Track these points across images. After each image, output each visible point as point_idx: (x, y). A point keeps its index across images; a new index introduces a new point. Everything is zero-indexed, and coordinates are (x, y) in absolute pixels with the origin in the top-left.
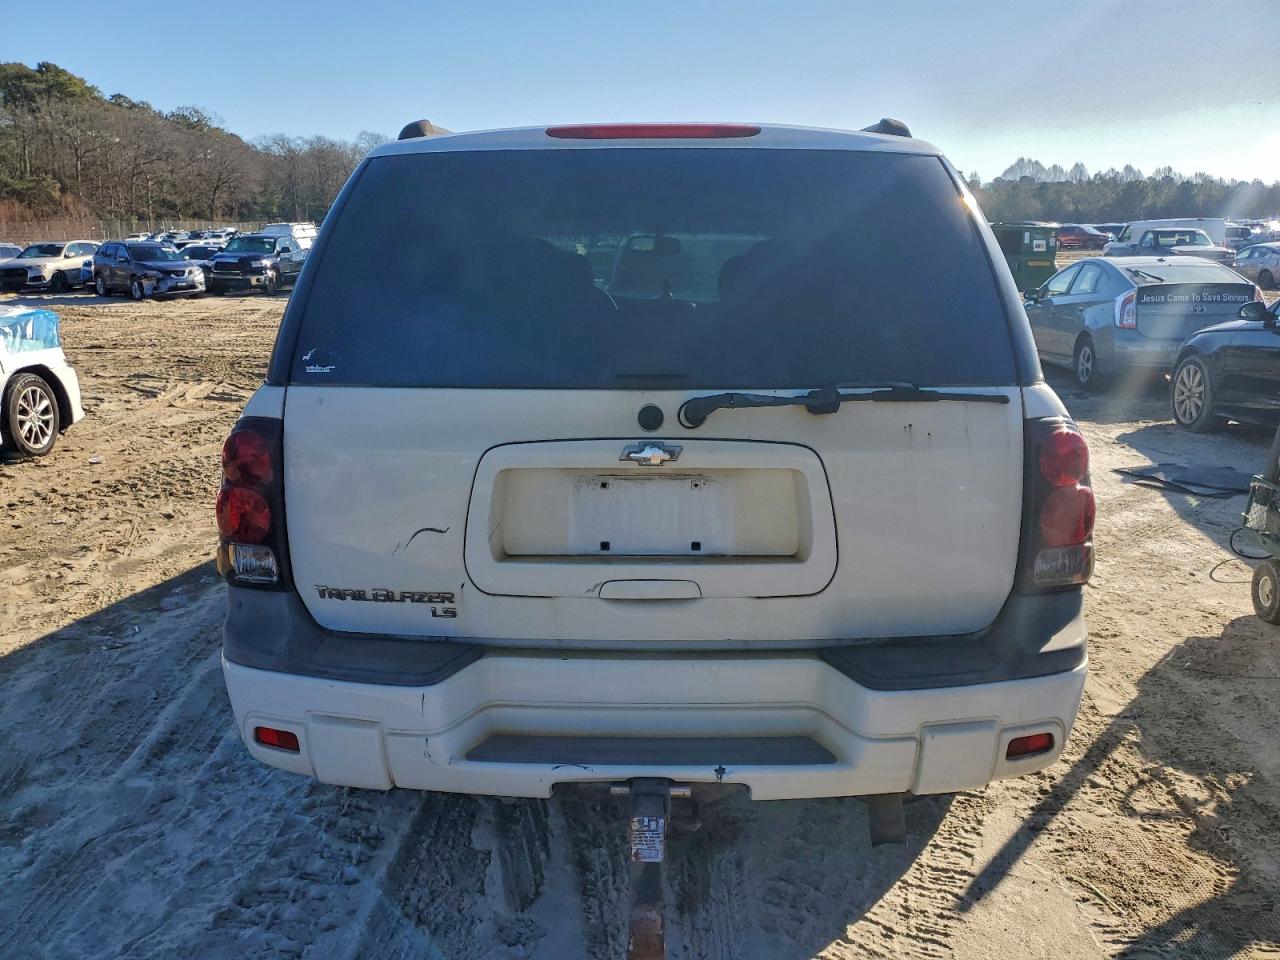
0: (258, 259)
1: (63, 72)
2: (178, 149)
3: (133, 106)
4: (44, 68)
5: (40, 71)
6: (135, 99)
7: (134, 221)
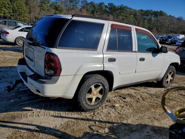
0: (168, 39)
1: (163, 12)
2: (175, 23)
3: (172, 17)
4: (161, 11)
5: (160, 12)
6: (172, 16)
7: (165, 33)
